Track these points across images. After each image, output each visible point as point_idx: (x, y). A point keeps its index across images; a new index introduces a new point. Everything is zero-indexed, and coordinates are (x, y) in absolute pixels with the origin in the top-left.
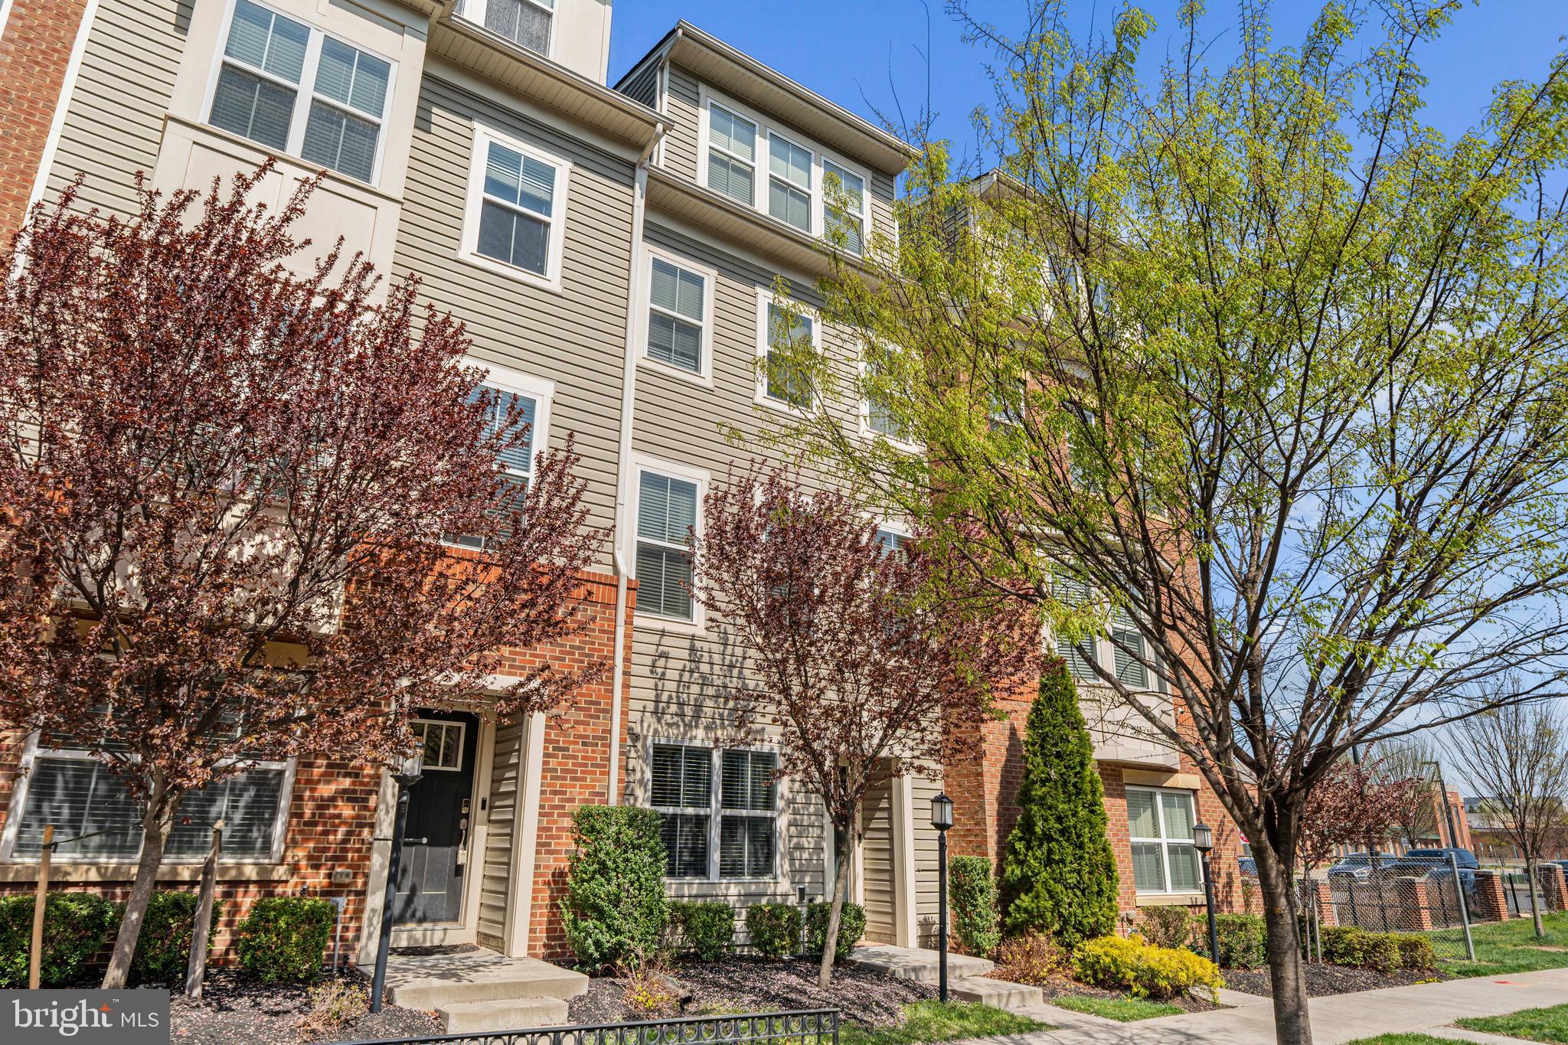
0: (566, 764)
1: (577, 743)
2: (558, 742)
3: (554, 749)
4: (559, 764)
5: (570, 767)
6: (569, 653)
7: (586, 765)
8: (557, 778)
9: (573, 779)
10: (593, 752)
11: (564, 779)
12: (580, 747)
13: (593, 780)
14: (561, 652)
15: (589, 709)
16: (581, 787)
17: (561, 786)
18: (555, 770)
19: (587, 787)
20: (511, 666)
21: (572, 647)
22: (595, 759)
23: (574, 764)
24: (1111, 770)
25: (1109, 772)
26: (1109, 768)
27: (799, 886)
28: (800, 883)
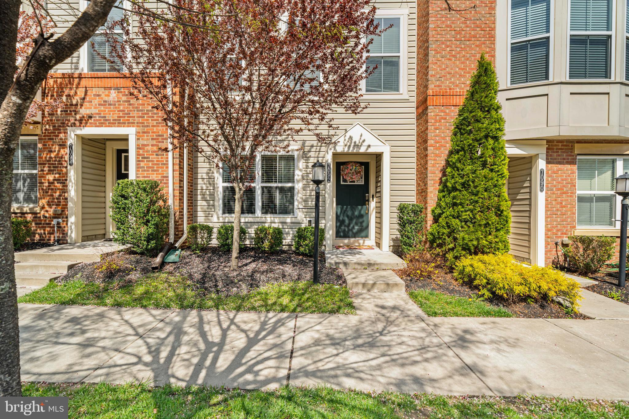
0: (149, 164)
1: (153, 155)
2: (144, 155)
3: (142, 158)
4: (145, 164)
5: (151, 165)
6: (146, 114)
7: (158, 164)
8: (145, 171)
9: (152, 171)
10: (162, 158)
11: (148, 171)
12: (155, 156)
13: (162, 171)
14: (142, 114)
15: (158, 139)
16: (157, 174)
17: (147, 174)
18: (144, 167)
19: (160, 174)
20: (118, 123)
21: (147, 111)
22: (163, 161)
23: (152, 164)
24: (562, 146)
25: (560, 147)
26: (560, 144)
27: (308, 219)
28: (310, 218)
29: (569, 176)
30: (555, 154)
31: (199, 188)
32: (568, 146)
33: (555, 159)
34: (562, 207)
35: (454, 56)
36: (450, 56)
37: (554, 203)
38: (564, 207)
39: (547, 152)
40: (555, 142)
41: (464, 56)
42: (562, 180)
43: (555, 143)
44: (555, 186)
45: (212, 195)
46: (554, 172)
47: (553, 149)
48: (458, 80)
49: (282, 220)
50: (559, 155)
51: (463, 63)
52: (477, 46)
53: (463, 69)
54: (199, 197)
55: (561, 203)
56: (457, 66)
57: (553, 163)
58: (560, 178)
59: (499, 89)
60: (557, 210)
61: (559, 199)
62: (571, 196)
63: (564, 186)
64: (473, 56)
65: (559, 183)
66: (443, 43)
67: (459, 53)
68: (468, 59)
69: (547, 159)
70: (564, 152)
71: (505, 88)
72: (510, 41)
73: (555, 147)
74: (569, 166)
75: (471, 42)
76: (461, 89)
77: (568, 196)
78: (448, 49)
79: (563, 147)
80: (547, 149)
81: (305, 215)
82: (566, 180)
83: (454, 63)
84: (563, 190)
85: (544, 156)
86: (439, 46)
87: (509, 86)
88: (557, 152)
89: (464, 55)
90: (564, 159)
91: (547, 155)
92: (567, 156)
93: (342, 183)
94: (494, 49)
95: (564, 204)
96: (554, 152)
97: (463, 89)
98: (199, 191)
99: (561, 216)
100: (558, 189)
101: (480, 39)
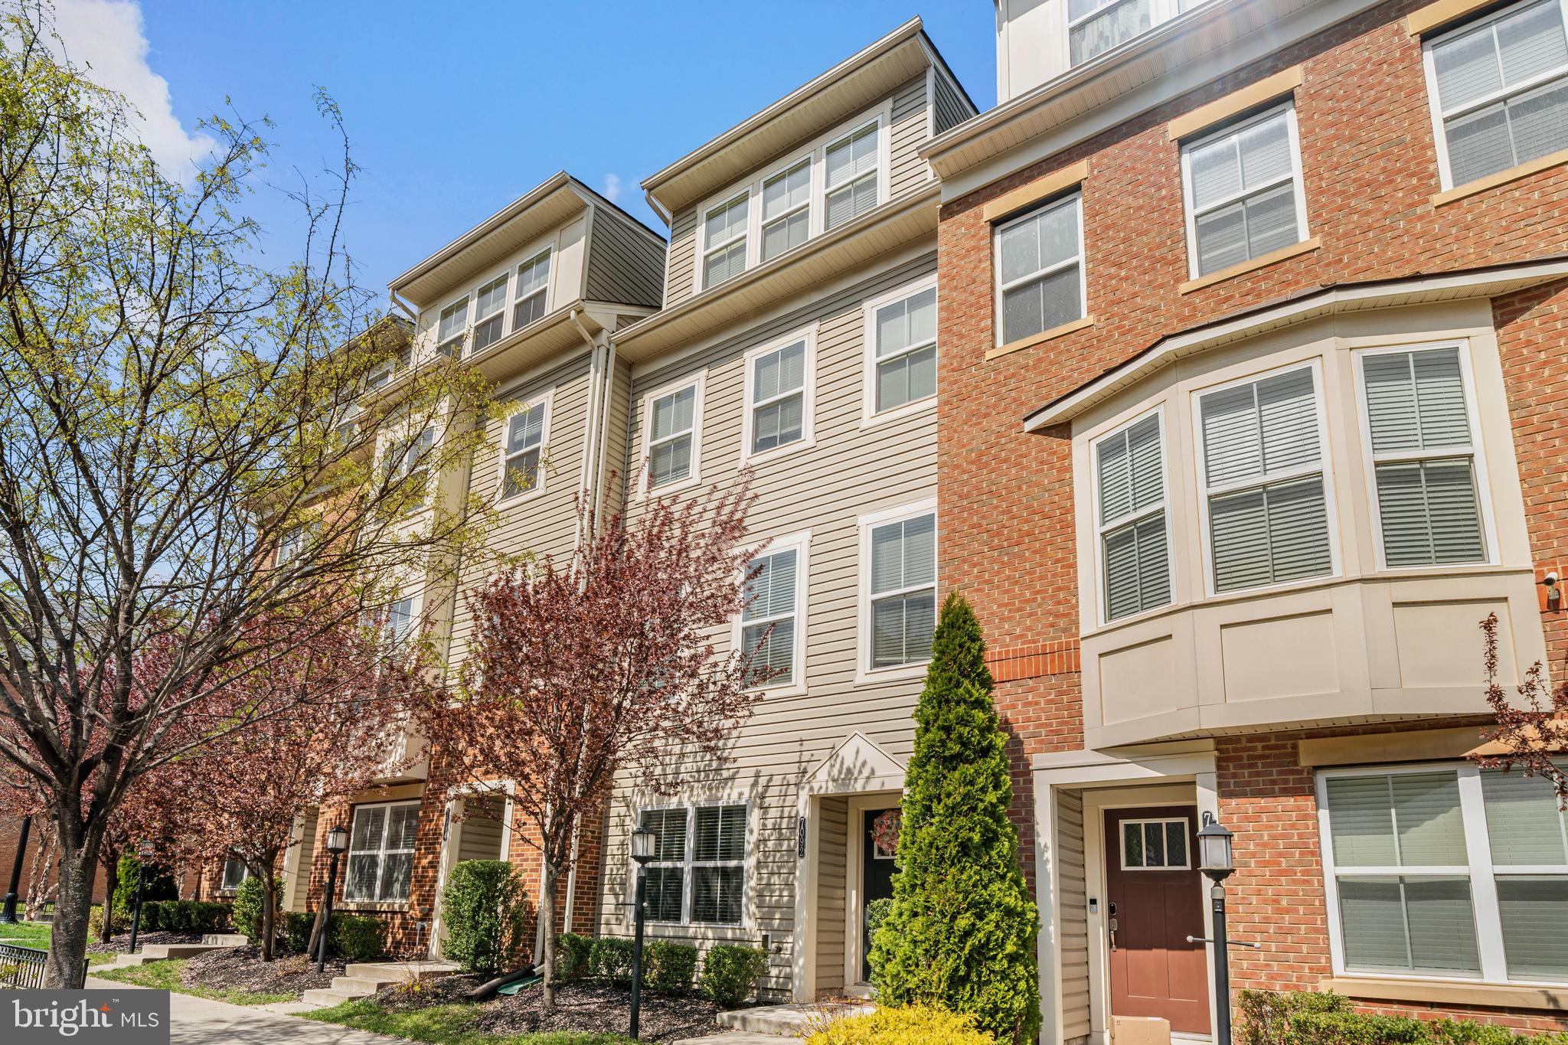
24: (1264, 748)
25: (1259, 752)
26: (1259, 745)
27: (764, 933)
28: (767, 930)
29: (1293, 827)
30: (1246, 772)
31: (608, 871)
32: (1284, 747)
33: (1248, 784)
34: (1280, 911)
35: (988, 582)
36: (979, 584)
37: (1254, 900)
38: (1288, 911)
39: (1219, 767)
40: (1244, 740)
41: (1008, 578)
42: (1275, 838)
43: (1244, 743)
44: (1253, 855)
45: (623, 884)
46: (1248, 819)
47: (1241, 758)
48: (998, 628)
49: (720, 934)
50: (1258, 774)
51: (1007, 592)
52: (1035, 552)
53: (1007, 605)
54: (606, 887)
55: (1277, 901)
56: (994, 601)
57: (1243, 795)
58: (1265, 833)
59: (1082, 635)
60: (1267, 920)
61: (1270, 891)
62: (1305, 882)
63: (1281, 855)
64: (1029, 573)
65: (1265, 845)
66: (965, 561)
67: (998, 573)
68: (1016, 583)
69: (1219, 785)
70: (1272, 765)
71: (1094, 631)
72: (1099, 530)
73: (1245, 754)
74: (1291, 801)
75: (1023, 547)
76: (1002, 646)
77: (1295, 882)
78: (975, 570)
79: (1267, 752)
80: (1219, 760)
81: (760, 925)
82: (1284, 837)
83: (988, 596)
84: (1279, 864)
85: (1213, 779)
86: (957, 568)
87: (1102, 625)
88: (1251, 766)
89: (1009, 576)
90: (1274, 782)
91: (1219, 776)
92: (1280, 773)
93: (877, 857)
94: (1073, 551)
95: (1284, 903)
96: (1242, 767)
97: (1008, 646)
98: (607, 877)
99: (1281, 938)
100: (1265, 864)
101: (1041, 536)
